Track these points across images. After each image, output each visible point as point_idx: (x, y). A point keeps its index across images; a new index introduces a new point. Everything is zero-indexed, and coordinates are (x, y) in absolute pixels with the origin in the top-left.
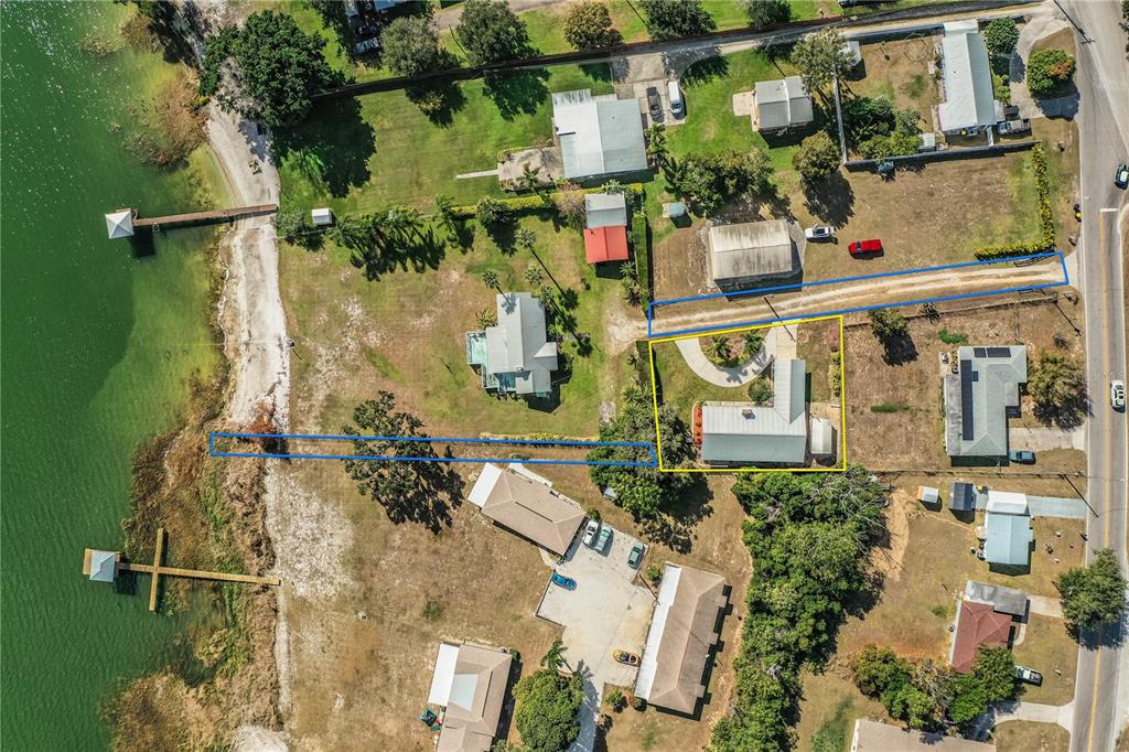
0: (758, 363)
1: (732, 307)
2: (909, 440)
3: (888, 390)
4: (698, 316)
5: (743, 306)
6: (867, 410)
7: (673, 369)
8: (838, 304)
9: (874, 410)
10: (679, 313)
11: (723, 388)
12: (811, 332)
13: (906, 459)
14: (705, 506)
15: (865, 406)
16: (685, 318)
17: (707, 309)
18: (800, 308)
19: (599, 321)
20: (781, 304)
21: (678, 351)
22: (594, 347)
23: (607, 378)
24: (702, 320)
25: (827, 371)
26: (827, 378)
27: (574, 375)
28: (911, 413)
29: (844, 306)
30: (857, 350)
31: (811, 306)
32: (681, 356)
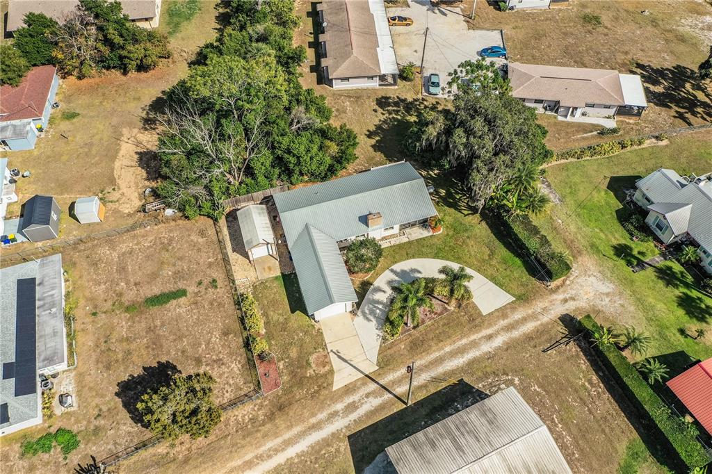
0: (378, 302)
1: (452, 373)
2: (122, 269)
3: (163, 325)
4: (499, 341)
5: (435, 380)
6: (192, 289)
7: (494, 262)
8: (276, 435)
9: (182, 293)
10: (529, 338)
11: (413, 257)
12: (310, 372)
13: (124, 247)
14: (378, 138)
15: (196, 294)
16: (515, 334)
17: (490, 356)
18: (339, 406)
19: (634, 292)
20: (375, 402)
21: (501, 286)
22: (615, 258)
23: (573, 228)
24: (490, 337)
25: (267, 324)
26: (265, 314)
27: (616, 221)
28: (121, 304)
29: (265, 436)
30: (224, 368)
31: (322, 416)
32: (493, 279)
